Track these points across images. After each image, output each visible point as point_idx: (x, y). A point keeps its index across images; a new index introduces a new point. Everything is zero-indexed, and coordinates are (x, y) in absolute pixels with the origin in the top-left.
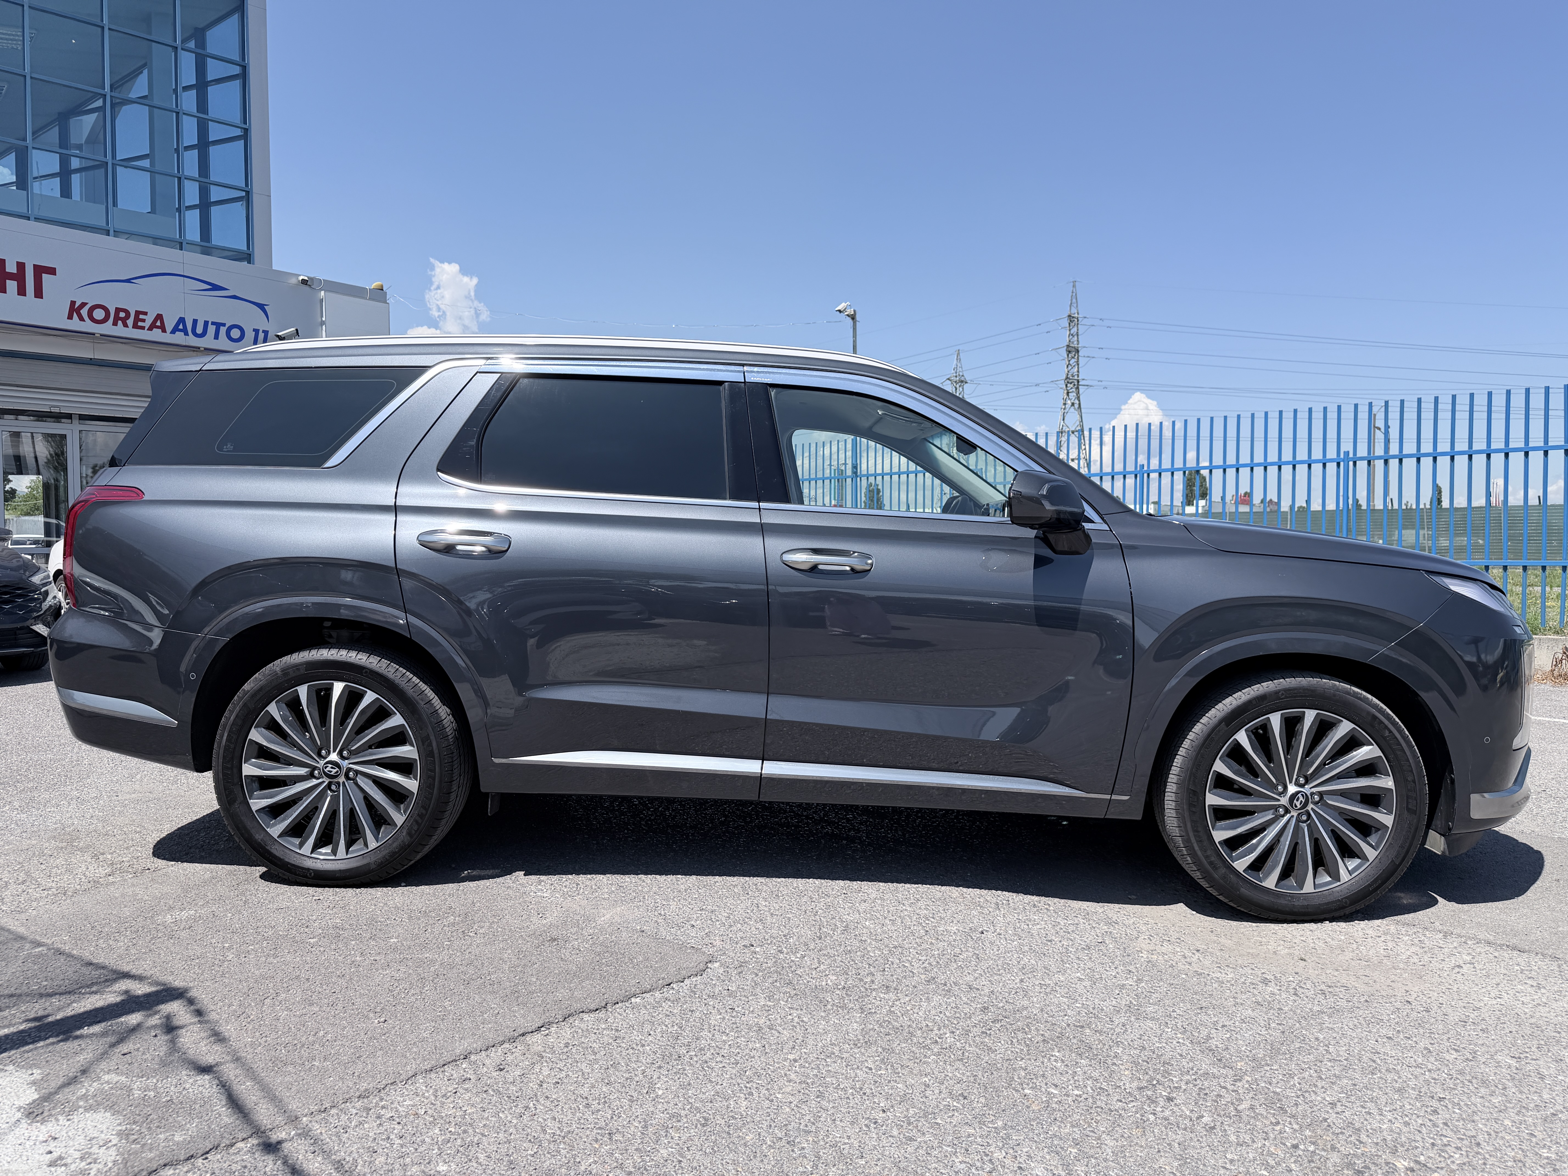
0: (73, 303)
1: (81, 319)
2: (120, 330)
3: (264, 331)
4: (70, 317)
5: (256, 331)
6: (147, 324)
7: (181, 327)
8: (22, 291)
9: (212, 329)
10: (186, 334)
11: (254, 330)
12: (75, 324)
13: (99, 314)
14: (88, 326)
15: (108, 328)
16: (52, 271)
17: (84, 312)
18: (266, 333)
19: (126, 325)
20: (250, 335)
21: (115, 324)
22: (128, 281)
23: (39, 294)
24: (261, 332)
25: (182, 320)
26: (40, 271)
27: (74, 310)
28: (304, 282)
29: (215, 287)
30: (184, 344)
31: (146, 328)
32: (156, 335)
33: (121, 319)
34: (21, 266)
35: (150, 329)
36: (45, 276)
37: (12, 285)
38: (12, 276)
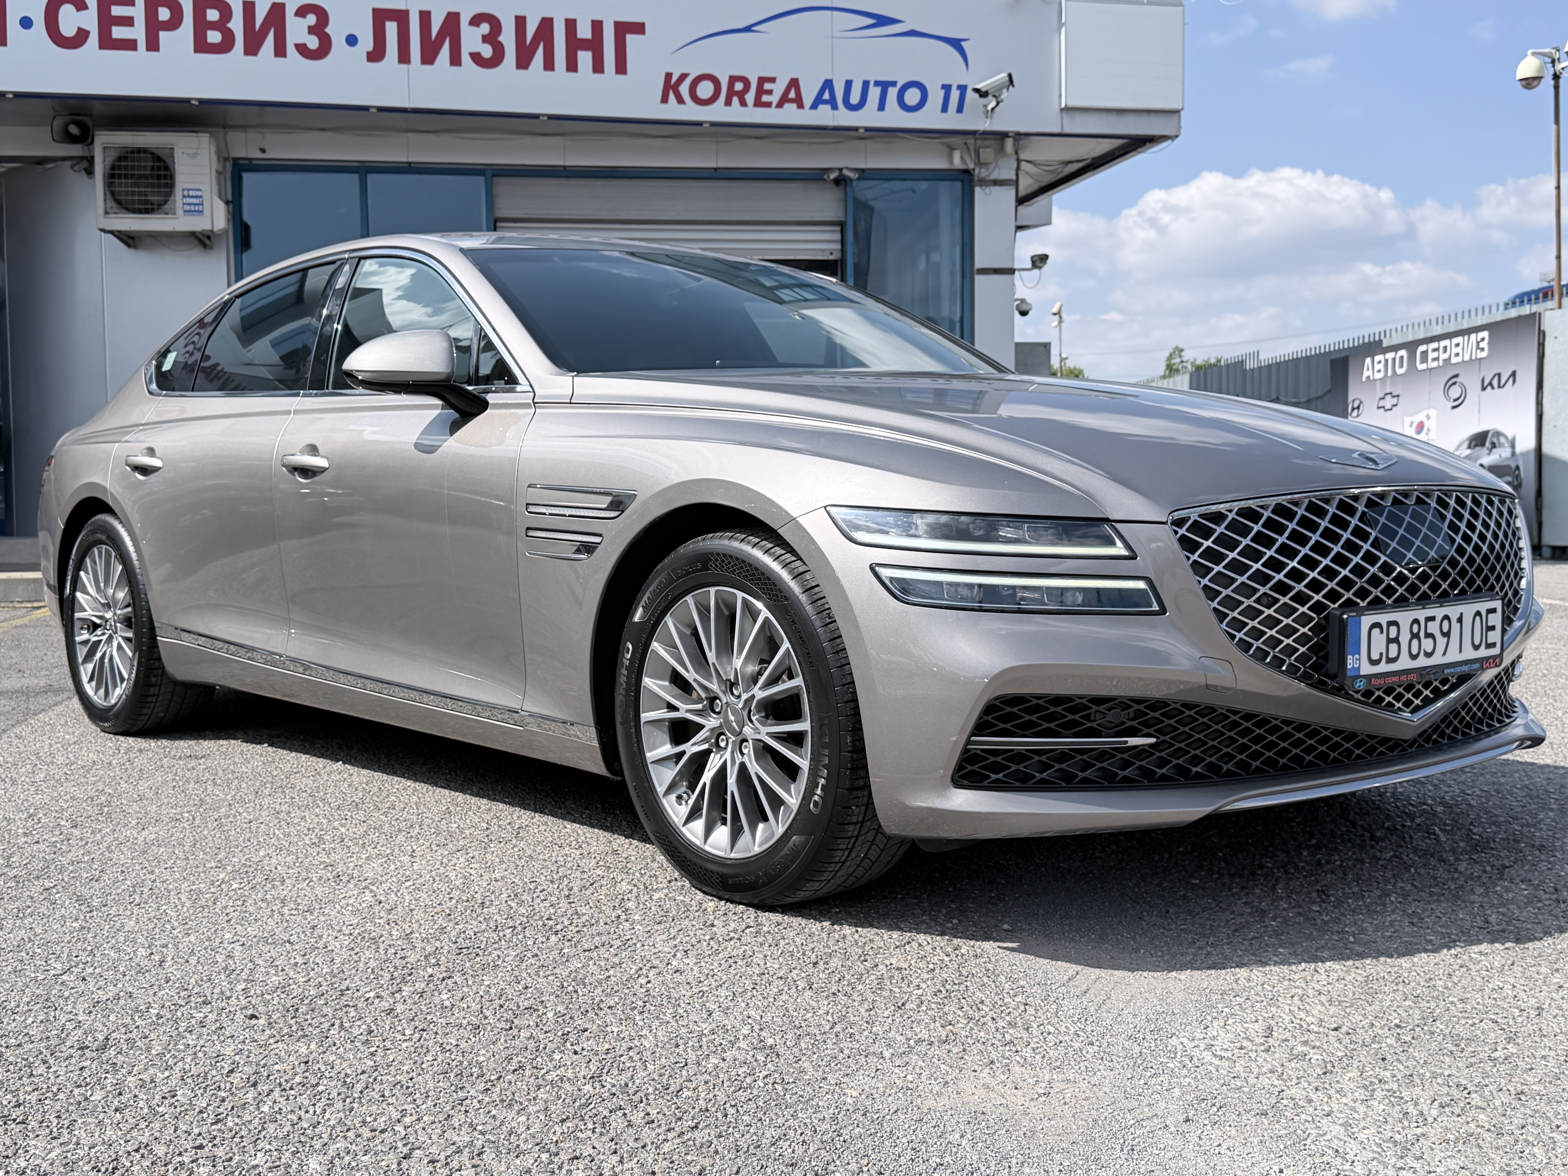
0: (669, 76)
1: (680, 100)
2: (735, 113)
3: (959, 88)
4: (665, 99)
5: (947, 88)
6: (775, 98)
7: (826, 96)
8: (598, 67)
9: (874, 93)
10: (835, 107)
11: (944, 87)
15: (719, 112)
16: (639, 28)
17: (684, 89)
18: (962, 89)
19: (743, 103)
20: (936, 97)
21: (728, 103)
22: (748, 29)
23: (621, 68)
24: (954, 88)
25: (828, 84)
26: (624, 29)
27: (670, 87)
29: (882, 21)
30: (830, 123)
31: (774, 105)
33: (737, 93)
34: (597, 26)
36: (630, 38)
37: (585, 58)
38: (585, 45)
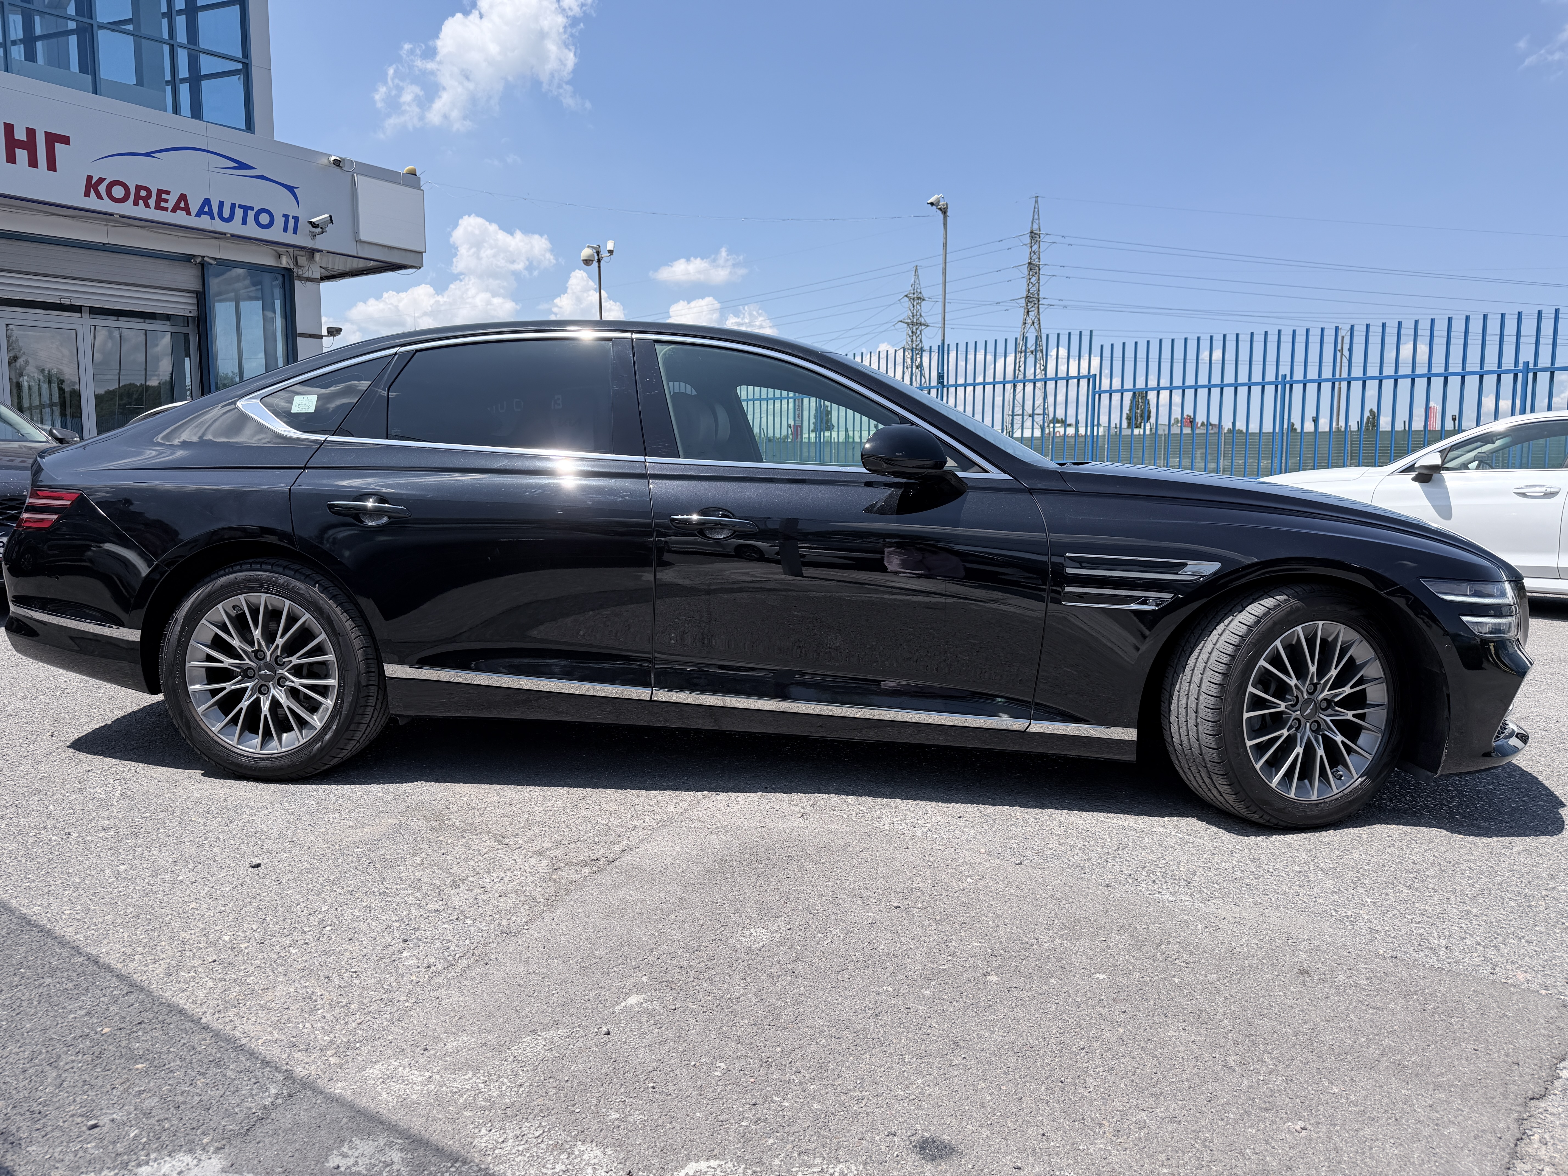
0: (90, 178)
1: (99, 197)
2: (140, 211)
3: (294, 217)
4: (87, 194)
5: (286, 217)
6: (170, 205)
7: (206, 209)
8: (33, 163)
9: (239, 212)
10: (212, 218)
11: (284, 215)
12: (92, 203)
13: (118, 192)
14: (107, 205)
15: (128, 208)
16: (65, 140)
17: (102, 188)
18: (296, 219)
19: (147, 206)
20: (279, 221)
21: (136, 203)
22: (148, 155)
23: (52, 166)
24: (291, 217)
25: (207, 202)
26: (52, 139)
27: (91, 186)
28: (337, 163)
29: (242, 166)
30: (211, 229)
31: (170, 210)
32: (180, 218)
33: (142, 198)
34: (31, 133)
35: (174, 210)
36: (57, 145)
37: (22, 155)
38: (21, 145)
